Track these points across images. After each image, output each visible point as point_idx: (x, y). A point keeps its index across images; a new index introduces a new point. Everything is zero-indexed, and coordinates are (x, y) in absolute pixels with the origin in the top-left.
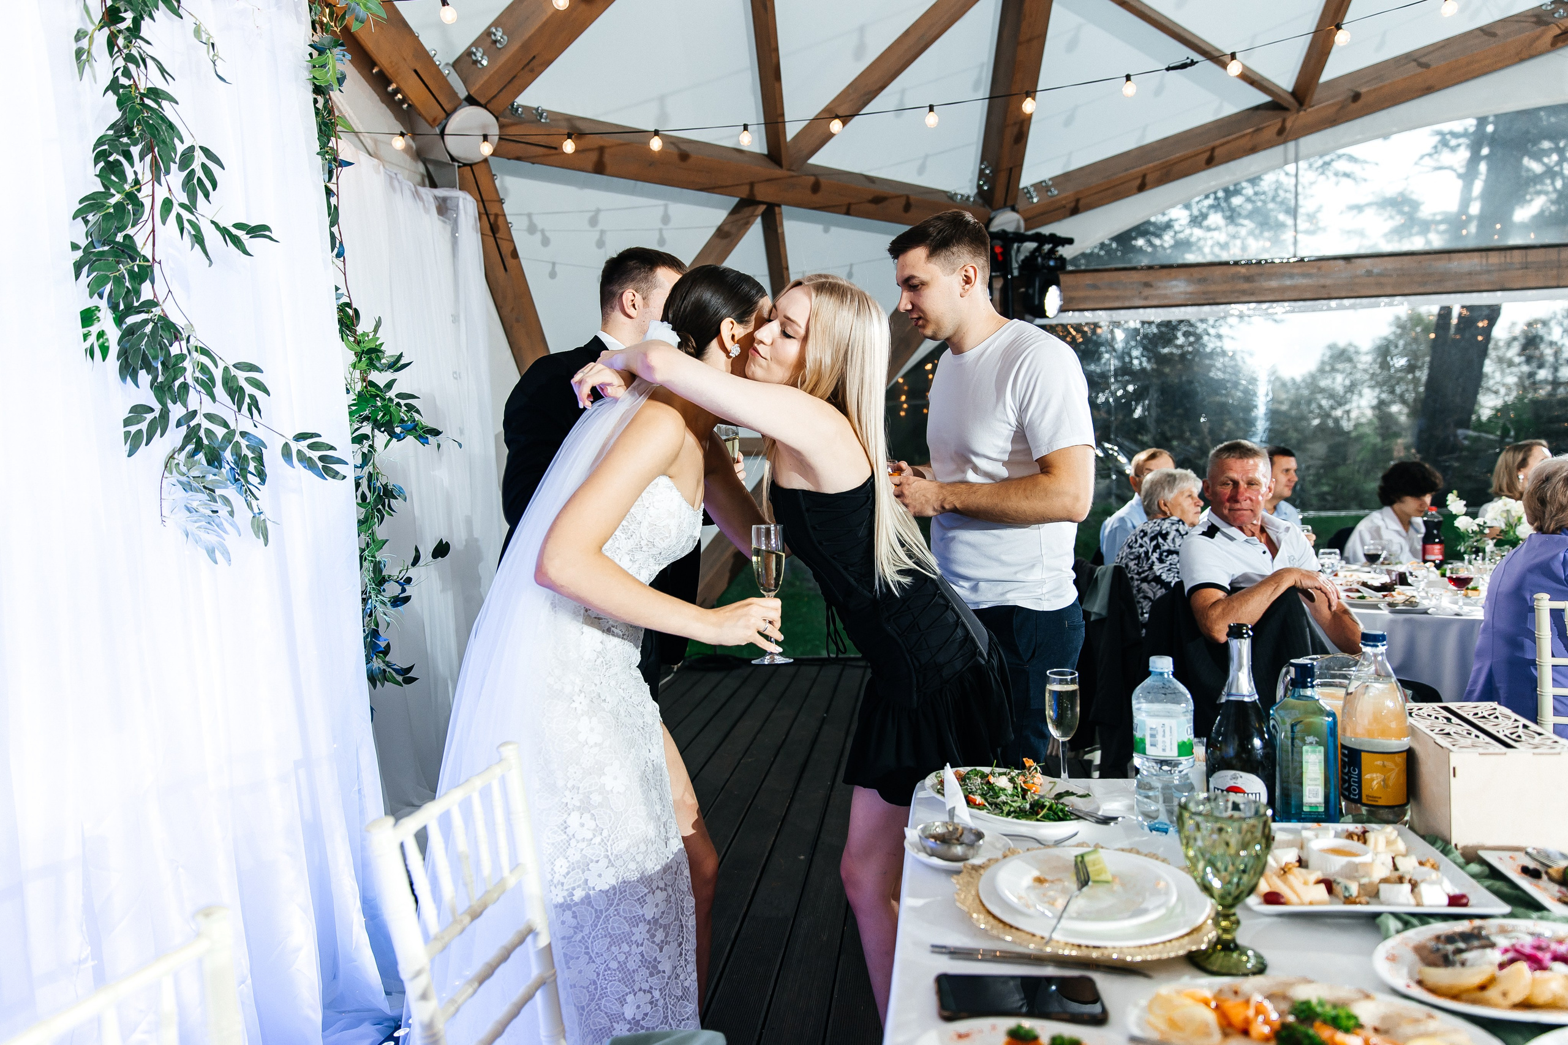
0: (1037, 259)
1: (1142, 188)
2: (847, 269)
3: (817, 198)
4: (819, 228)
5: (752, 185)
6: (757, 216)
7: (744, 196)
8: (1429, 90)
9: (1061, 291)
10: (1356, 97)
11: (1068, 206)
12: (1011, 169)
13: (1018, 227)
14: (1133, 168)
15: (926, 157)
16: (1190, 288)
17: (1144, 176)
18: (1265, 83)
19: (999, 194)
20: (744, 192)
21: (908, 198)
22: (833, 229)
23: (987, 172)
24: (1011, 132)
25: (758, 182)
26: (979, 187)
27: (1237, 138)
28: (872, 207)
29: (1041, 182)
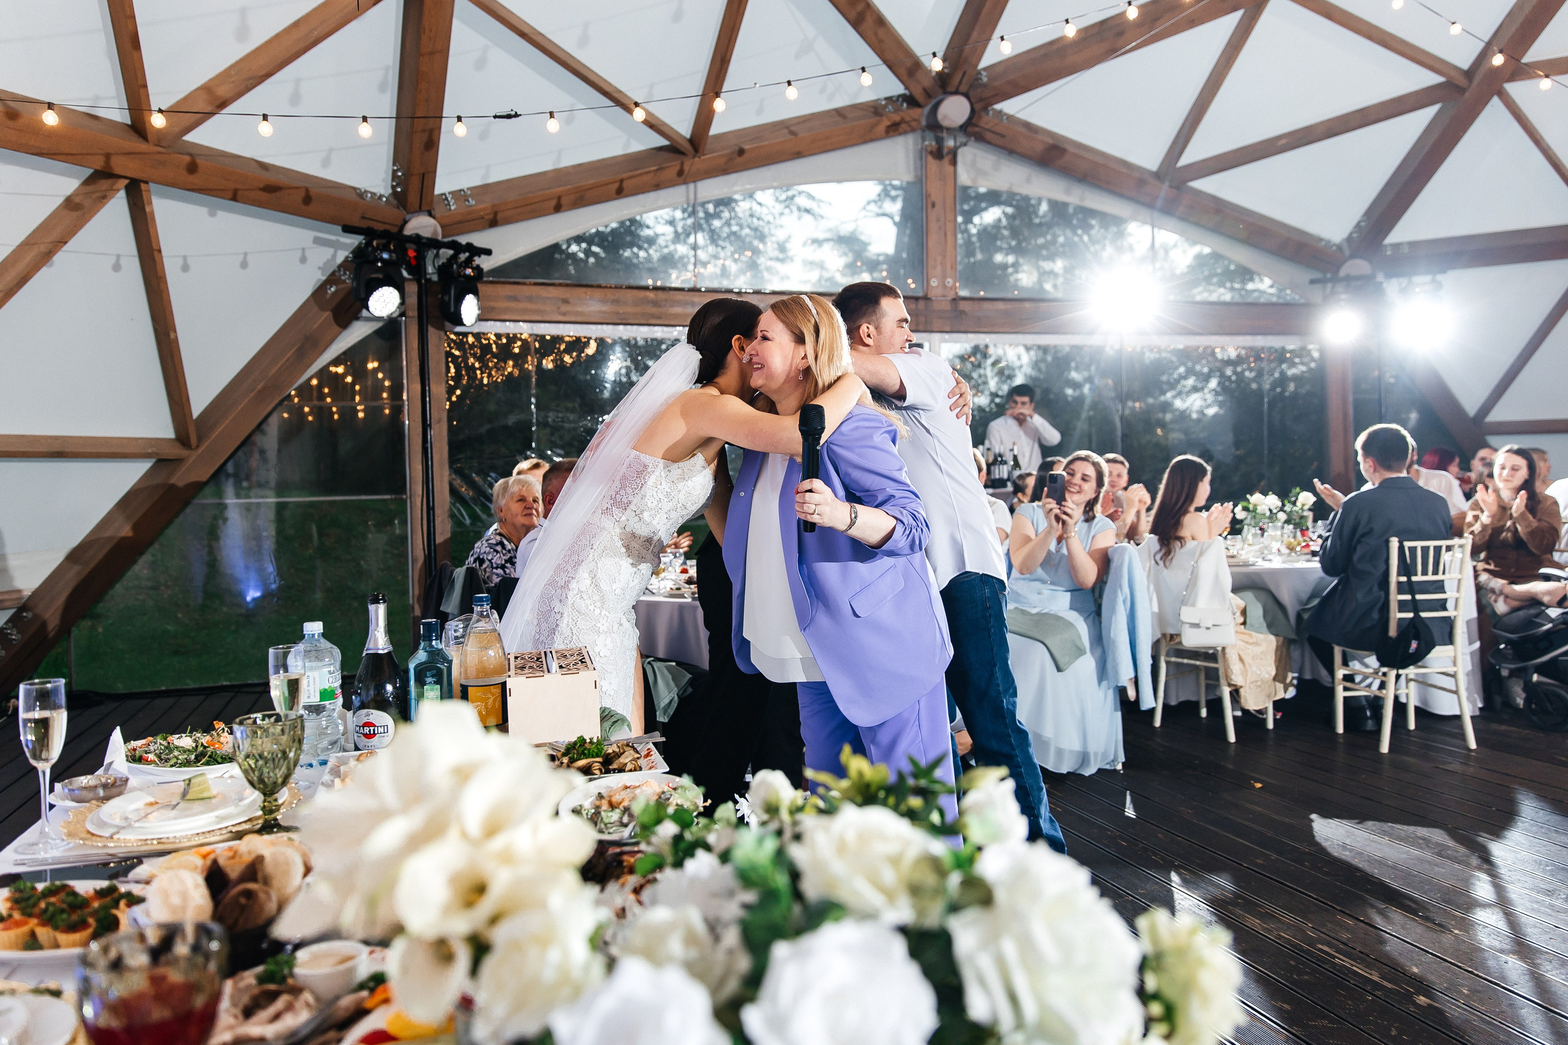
0: (452, 267)
1: (558, 209)
2: (241, 257)
3: (194, 179)
4: (203, 211)
5: (108, 156)
6: (118, 190)
7: (99, 168)
8: (798, 155)
9: (478, 300)
10: (741, 152)
11: (486, 217)
12: (423, 175)
13: (435, 232)
14: (549, 188)
15: (331, 150)
16: (605, 308)
17: (559, 198)
18: (662, 128)
19: (413, 198)
20: (99, 163)
21: (307, 190)
22: (221, 214)
23: (400, 174)
24: (420, 139)
25: (117, 154)
26: (393, 187)
27: (641, 174)
28: (265, 196)
29: (461, 190)
